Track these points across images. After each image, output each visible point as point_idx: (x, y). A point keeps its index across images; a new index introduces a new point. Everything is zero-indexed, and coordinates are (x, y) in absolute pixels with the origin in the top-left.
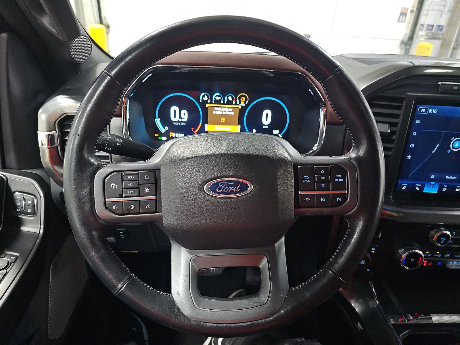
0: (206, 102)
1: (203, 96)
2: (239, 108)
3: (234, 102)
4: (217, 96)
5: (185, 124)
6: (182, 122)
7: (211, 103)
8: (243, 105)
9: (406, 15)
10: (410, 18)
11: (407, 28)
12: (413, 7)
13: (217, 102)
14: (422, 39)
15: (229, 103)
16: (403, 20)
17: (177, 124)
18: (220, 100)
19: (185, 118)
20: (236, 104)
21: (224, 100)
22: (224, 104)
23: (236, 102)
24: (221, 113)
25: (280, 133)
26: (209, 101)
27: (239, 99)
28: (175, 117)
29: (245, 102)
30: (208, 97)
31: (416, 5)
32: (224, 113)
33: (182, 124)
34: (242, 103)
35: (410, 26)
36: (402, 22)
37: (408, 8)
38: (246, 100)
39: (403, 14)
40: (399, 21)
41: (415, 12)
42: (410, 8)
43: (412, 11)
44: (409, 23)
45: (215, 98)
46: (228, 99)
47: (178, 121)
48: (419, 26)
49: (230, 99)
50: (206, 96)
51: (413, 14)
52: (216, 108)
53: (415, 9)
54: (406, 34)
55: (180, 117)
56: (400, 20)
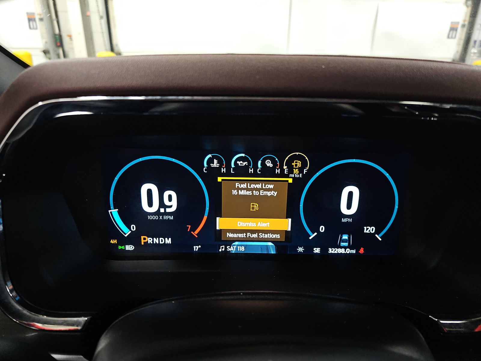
0: (217, 172)
1: (210, 161)
2: (289, 182)
3: (278, 171)
4: (239, 159)
5: (172, 218)
6: (166, 213)
7: (228, 174)
8: (297, 176)
9: (456, 30)
10: (461, 34)
11: (459, 44)
12: (464, 21)
13: (241, 172)
14: (475, 58)
15: (267, 172)
16: (454, 36)
17: (156, 218)
18: (246, 168)
19: (173, 205)
20: (282, 175)
21: (255, 167)
22: (255, 175)
23: (282, 170)
24: (249, 193)
25: (378, 232)
26: (223, 170)
27: (289, 164)
28: (150, 204)
29: (301, 170)
30: (220, 162)
31: (468, 19)
32: (256, 193)
33: (166, 218)
34: (296, 171)
35: (462, 42)
36: (452, 38)
37: (458, 23)
38: (304, 165)
39: (453, 29)
40: (448, 37)
41: (466, 26)
42: (461, 23)
43: (463, 26)
44: (460, 39)
45: (235, 163)
46: (263, 164)
47: (158, 213)
48: (472, 43)
49: (269, 164)
50: (215, 161)
51: (465, 29)
52: (237, 185)
53: (467, 23)
54: (457, 52)
55: (162, 204)
56: (450, 36)
